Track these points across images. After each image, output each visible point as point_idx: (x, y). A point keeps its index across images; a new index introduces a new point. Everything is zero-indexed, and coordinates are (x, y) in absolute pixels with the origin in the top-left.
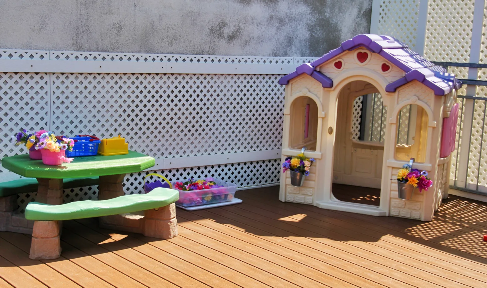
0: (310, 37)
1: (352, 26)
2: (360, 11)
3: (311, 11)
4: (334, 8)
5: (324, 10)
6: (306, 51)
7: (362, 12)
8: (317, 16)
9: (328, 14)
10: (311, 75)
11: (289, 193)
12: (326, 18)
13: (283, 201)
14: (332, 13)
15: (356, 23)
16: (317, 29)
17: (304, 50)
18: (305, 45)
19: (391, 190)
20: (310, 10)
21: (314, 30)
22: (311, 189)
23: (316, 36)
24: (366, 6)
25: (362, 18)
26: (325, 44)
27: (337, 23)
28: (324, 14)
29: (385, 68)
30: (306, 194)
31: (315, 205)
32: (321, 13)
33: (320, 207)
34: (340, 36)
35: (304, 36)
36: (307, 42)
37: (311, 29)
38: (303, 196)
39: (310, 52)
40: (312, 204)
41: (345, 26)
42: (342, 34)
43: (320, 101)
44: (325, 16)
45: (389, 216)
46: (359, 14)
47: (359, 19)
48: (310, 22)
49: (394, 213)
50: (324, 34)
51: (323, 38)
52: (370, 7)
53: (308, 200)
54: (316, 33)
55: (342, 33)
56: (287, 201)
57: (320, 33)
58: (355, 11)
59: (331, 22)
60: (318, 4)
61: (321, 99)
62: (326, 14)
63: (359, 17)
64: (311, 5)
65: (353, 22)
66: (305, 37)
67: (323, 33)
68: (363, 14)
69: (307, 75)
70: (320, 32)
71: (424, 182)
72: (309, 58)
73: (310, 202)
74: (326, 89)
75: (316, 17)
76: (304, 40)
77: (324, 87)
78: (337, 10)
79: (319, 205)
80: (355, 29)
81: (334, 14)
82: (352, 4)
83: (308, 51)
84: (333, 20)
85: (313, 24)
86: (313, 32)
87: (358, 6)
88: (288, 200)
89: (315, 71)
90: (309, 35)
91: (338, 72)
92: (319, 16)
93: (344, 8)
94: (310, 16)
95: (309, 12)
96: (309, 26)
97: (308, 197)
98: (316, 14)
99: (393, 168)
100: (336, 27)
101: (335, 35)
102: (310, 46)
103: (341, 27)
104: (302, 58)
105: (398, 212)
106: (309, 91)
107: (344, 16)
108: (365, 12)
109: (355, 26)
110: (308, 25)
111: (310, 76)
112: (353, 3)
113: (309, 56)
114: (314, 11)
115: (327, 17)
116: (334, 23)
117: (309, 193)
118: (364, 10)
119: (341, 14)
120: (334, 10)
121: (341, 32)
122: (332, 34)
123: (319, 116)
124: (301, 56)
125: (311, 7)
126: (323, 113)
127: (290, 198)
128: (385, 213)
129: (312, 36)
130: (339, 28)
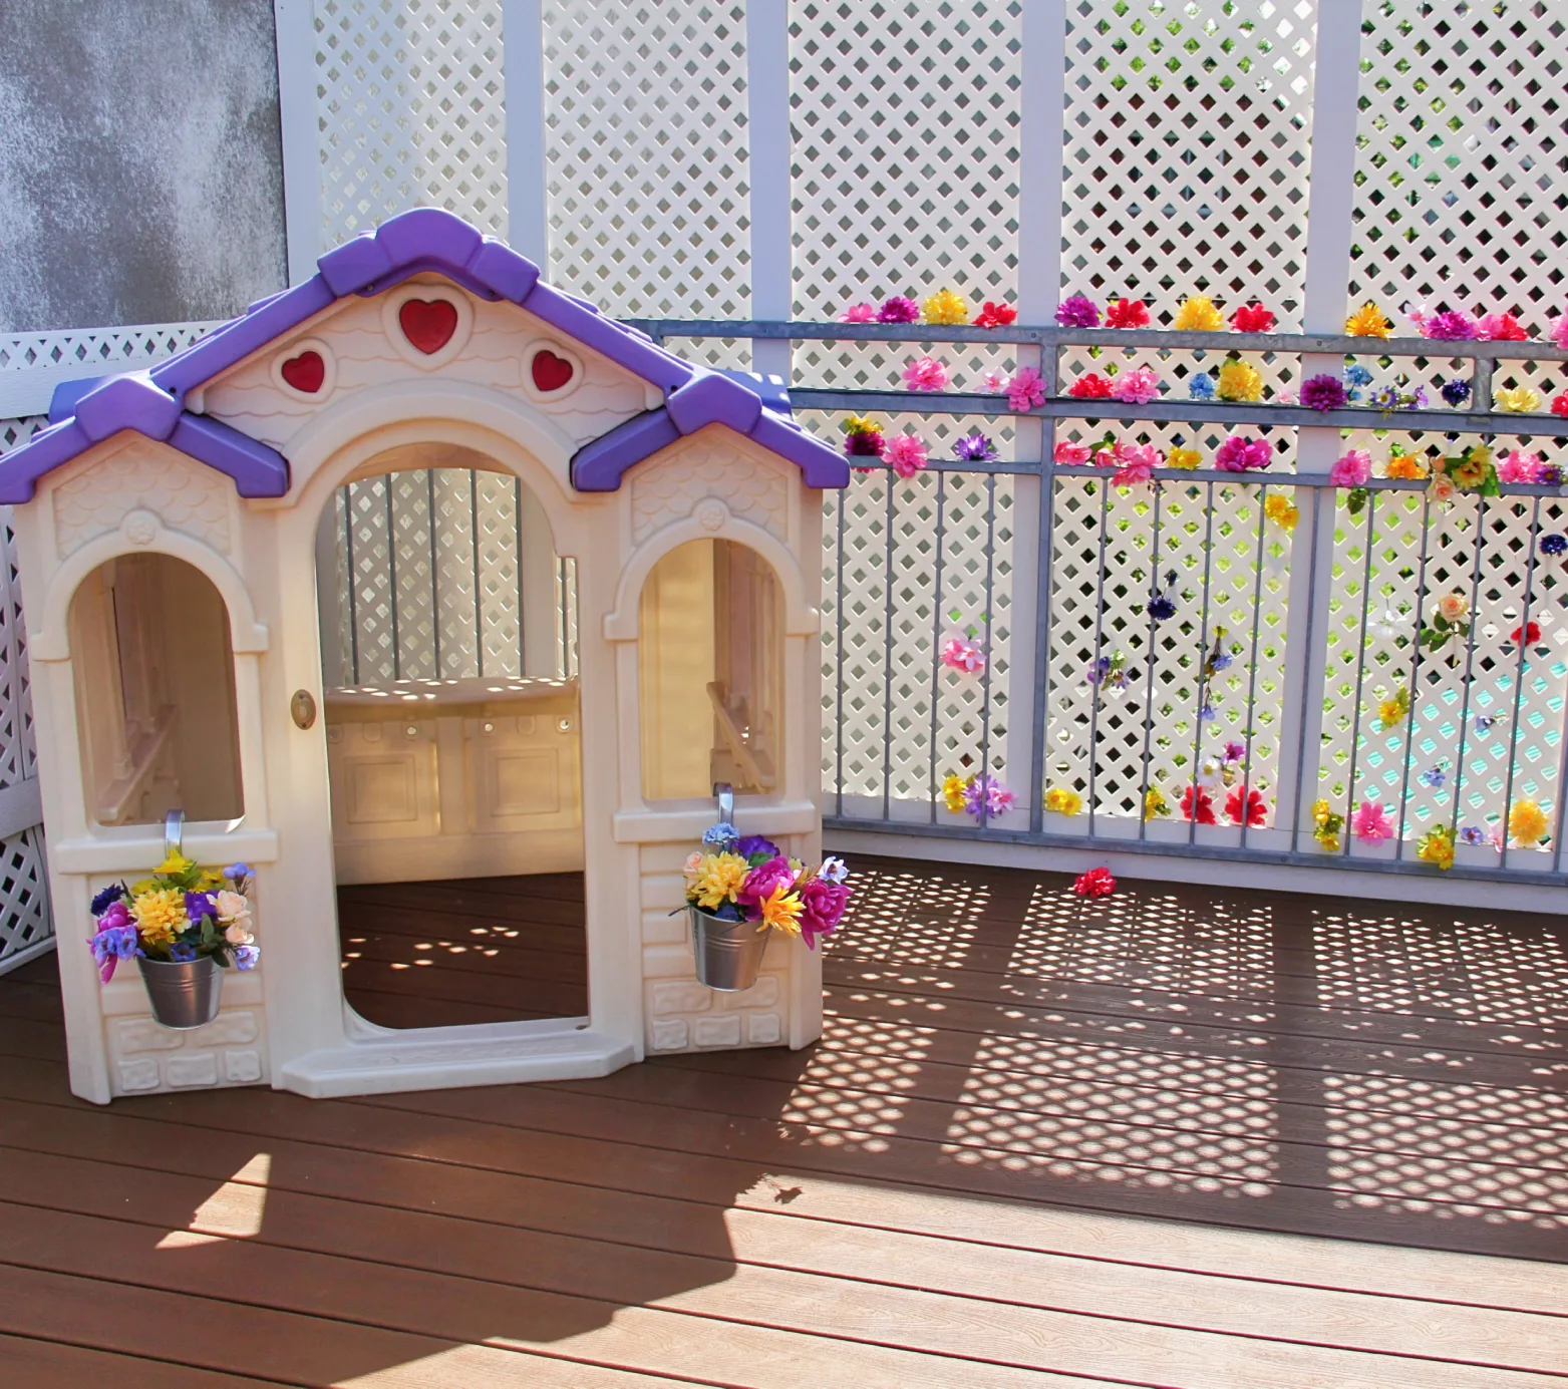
0: (42, 230)
1: (214, 175)
2: (236, 112)
3: (29, 103)
4: (129, 91)
5: (87, 100)
6: (35, 299)
7: (245, 118)
8: (58, 127)
9: (107, 121)
10: (171, 437)
11: (128, 1054)
12: (104, 140)
13: (102, 1098)
14: (123, 113)
15: (229, 165)
16: (65, 192)
17: (22, 294)
18: (25, 273)
19: (644, 946)
20: (21, 95)
21: (55, 199)
22: (249, 1014)
23: (70, 226)
24: (256, 90)
25: (248, 140)
26: (114, 261)
27: (153, 164)
28: (92, 117)
29: (550, 372)
30: (220, 1040)
31: (277, 1084)
32: (73, 112)
33: (314, 1094)
34: (170, 223)
35: (12, 229)
36: (34, 259)
37: (40, 190)
38: (209, 1055)
39: (53, 305)
40: (264, 1082)
41: (186, 178)
42: (180, 214)
43: (235, 570)
44: (98, 132)
45: (648, 1059)
46: (233, 125)
47: (234, 144)
48: (31, 159)
49: (669, 1039)
50: (104, 214)
51: (99, 236)
52: (271, 96)
53: (239, 1068)
54: (68, 214)
55: (178, 209)
56: (120, 1093)
57: (83, 212)
58: (217, 110)
59: (126, 157)
60: (54, 70)
61: (236, 558)
62: (98, 120)
63: (235, 137)
64: (25, 73)
65: (216, 162)
66: (17, 232)
67: (99, 211)
68: (250, 125)
69: (143, 440)
70: (82, 205)
71: (827, 903)
72: (54, 333)
73: (251, 1073)
74: (256, 504)
75: (54, 131)
76: (18, 248)
77: (245, 494)
78: (143, 102)
79: (307, 1083)
80: (228, 190)
81: (135, 122)
82: (201, 78)
83: (45, 302)
84: (133, 151)
85: (45, 166)
86: (52, 206)
87: (227, 89)
88: (126, 1087)
89: (187, 412)
90: (35, 221)
91: (306, 408)
92: (70, 130)
93: (172, 96)
94: (24, 129)
95: (17, 106)
96: (28, 178)
97: (231, 1054)
98: (52, 118)
99: (641, 845)
100: (151, 182)
101: (153, 219)
102: (48, 273)
103: (171, 183)
104: (17, 336)
105: (683, 1035)
106: (165, 525)
107: (177, 132)
108: (256, 113)
109: (226, 175)
110: (23, 170)
111: (162, 449)
112: (207, 75)
113: (51, 325)
114: (39, 101)
115: (105, 134)
116: (139, 161)
117: (235, 1035)
118: (252, 108)
119: (161, 121)
120: (133, 104)
121: (172, 206)
122: (136, 214)
123: (236, 646)
124: (16, 330)
125: (25, 80)
126: (261, 629)
127: (139, 1078)
128: (630, 1050)
129: (48, 224)
130: (165, 188)
